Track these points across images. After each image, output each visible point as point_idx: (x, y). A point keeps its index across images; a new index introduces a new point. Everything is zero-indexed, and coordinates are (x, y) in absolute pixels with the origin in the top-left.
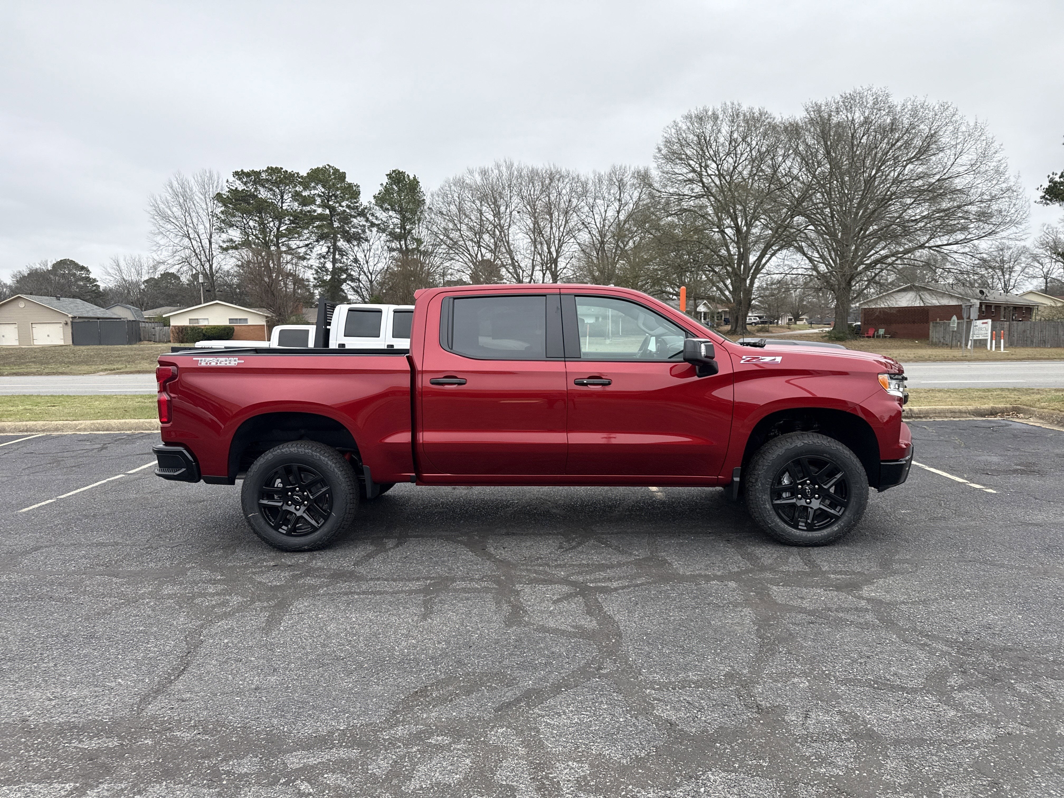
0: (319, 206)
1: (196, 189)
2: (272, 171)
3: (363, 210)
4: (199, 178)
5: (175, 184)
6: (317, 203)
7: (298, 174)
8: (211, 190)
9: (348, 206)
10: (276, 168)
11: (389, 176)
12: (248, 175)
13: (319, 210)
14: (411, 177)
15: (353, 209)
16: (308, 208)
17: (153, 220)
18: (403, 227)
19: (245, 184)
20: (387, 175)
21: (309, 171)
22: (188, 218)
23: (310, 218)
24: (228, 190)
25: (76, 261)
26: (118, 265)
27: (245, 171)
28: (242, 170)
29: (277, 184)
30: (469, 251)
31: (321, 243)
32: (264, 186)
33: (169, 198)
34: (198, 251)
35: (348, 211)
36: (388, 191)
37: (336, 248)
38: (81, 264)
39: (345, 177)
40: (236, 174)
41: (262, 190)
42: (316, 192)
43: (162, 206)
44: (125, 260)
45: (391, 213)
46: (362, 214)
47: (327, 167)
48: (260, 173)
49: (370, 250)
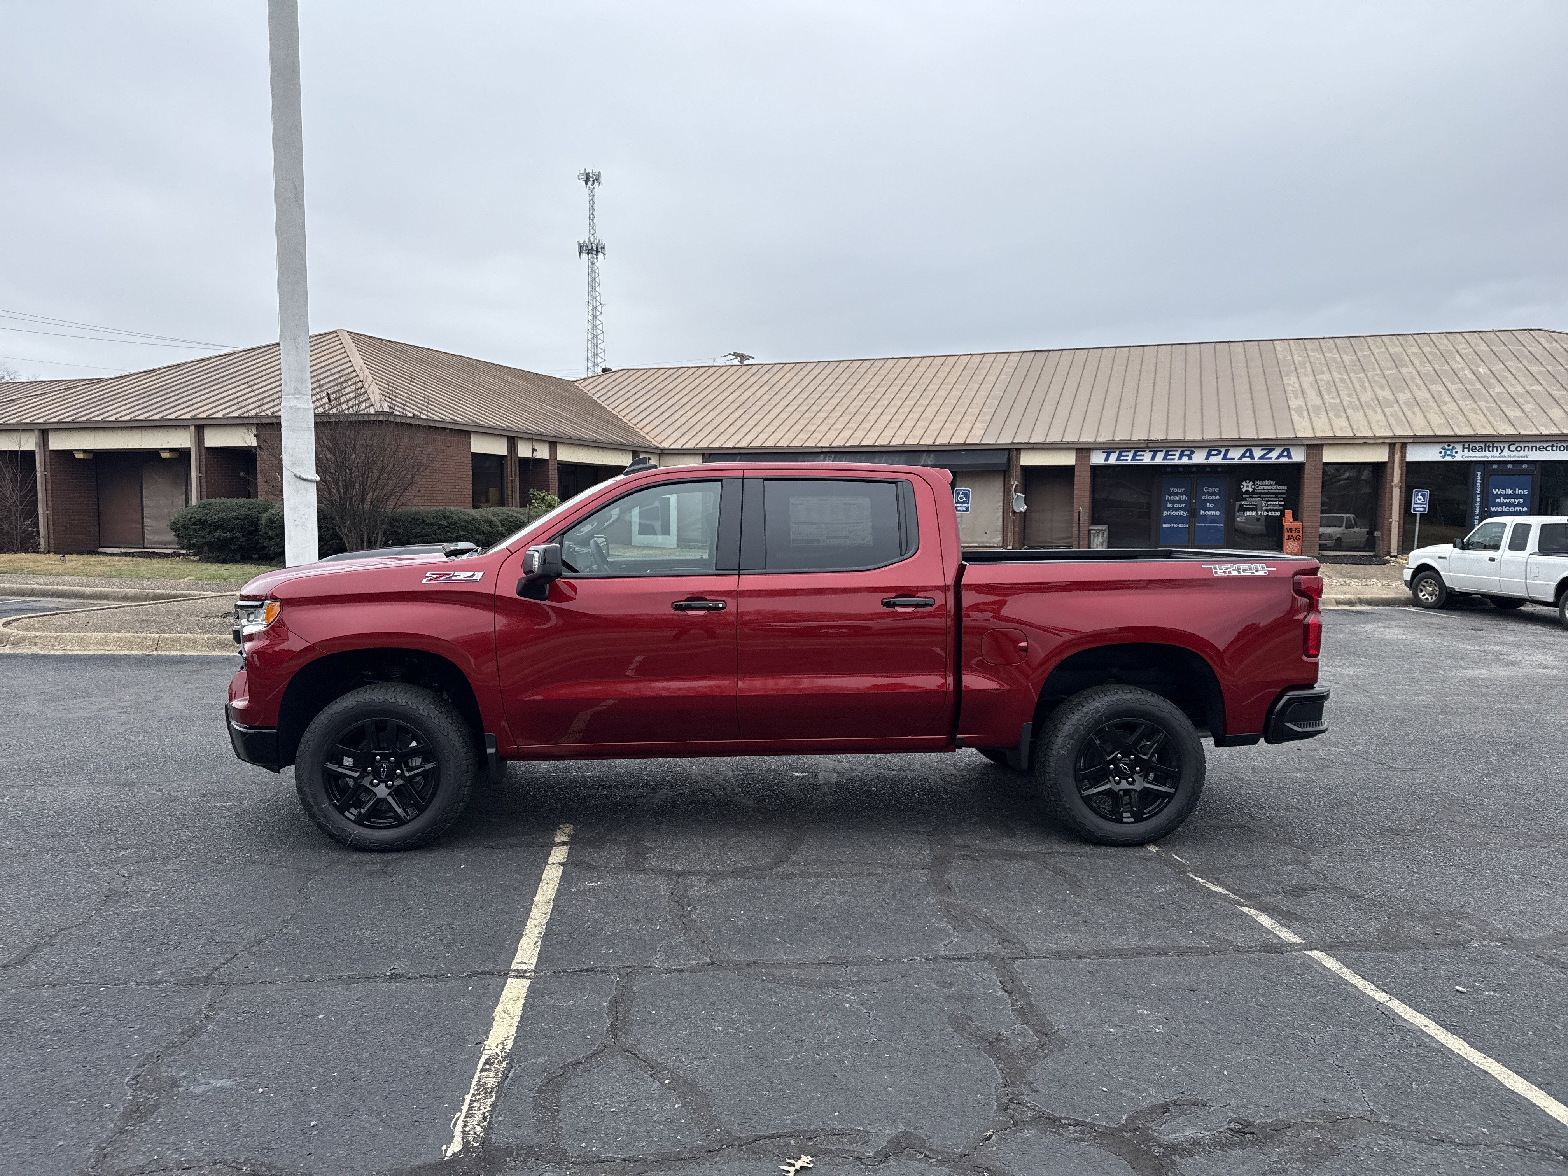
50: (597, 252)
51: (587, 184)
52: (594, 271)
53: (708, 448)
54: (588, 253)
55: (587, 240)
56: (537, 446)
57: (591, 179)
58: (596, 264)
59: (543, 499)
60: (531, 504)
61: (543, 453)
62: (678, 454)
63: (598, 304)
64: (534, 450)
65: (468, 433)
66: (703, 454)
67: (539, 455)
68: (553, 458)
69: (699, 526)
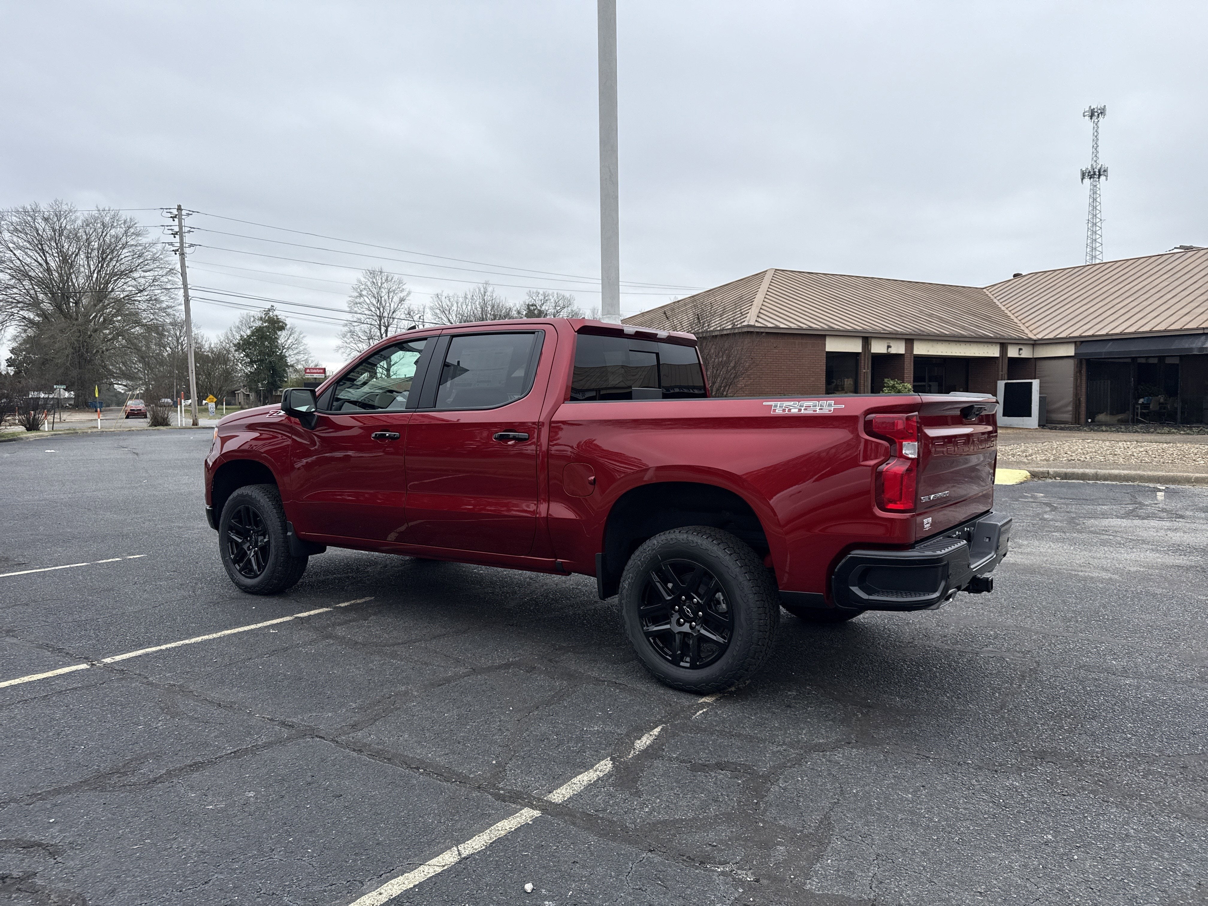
50: (1100, 175)
51: (1091, 119)
52: (1095, 193)
53: (1080, 337)
54: (1090, 178)
55: (1089, 167)
56: (892, 343)
57: (1096, 114)
58: (1098, 186)
59: (893, 387)
60: (883, 391)
61: (898, 348)
62: (1051, 343)
63: (1098, 220)
64: (889, 347)
65: (824, 336)
66: (1075, 342)
67: (893, 350)
68: (909, 352)
69: (1070, 408)
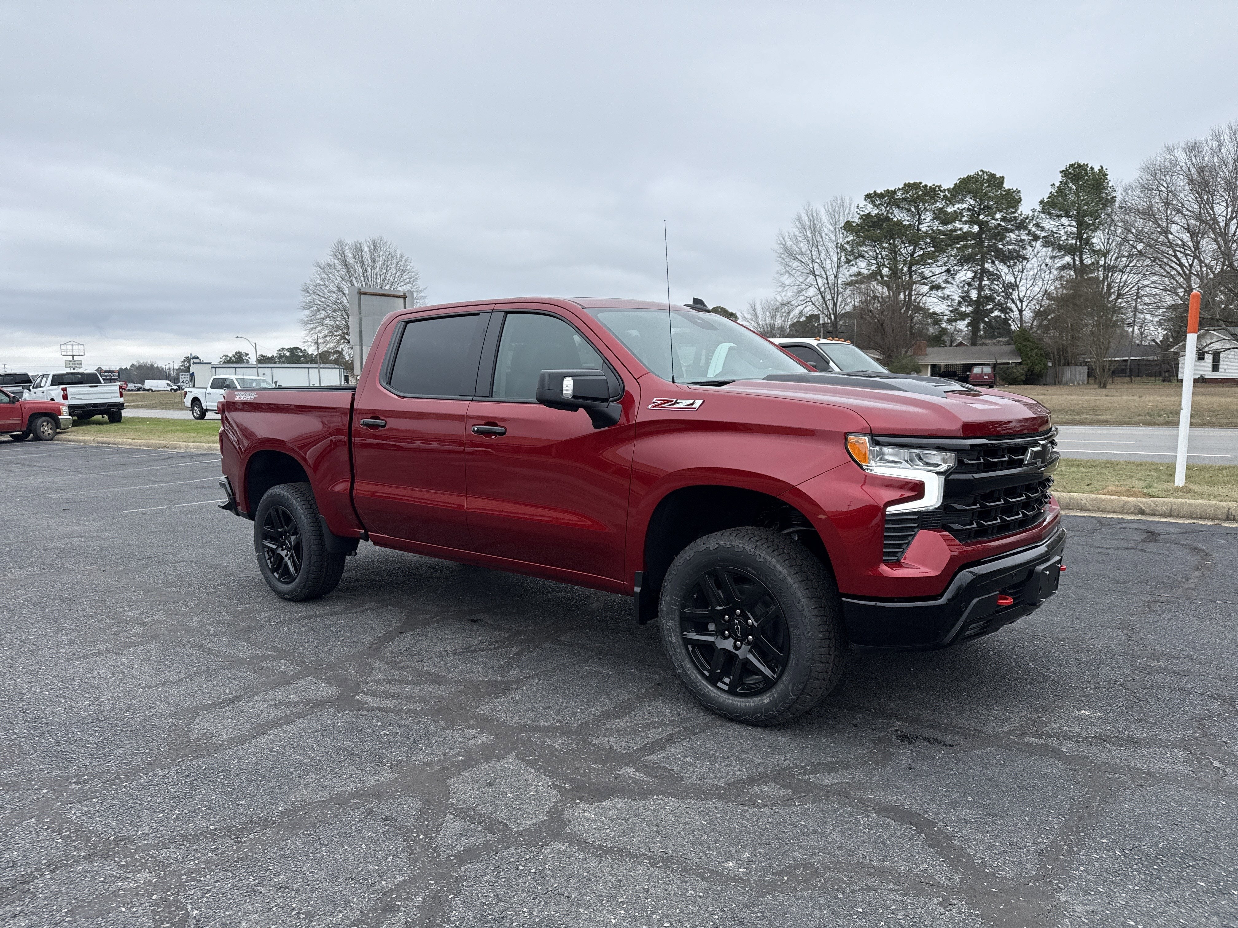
0: (965, 223)
1: (825, 219)
2: (908, 187)
3: (1023, 221)
4: (830, 207)
5: (805, 218)
6: (964, 219)
7: (940, 187)
8: (841, 218)
9: (1004, 219)
10: (914, 183)
11: (1065, 173)
12: (881, 196)
13: (966, 228)
14: (1096, 170)
15: (1009, 221)
16: (950, 227)
17: (780, 259)
18: (1079, 236)
19: (877, 206)
20: (1061, 172)
21: (956, 181)
22: (814, 253)
23: (953, 238)
24: (858, 216)
25: (727, 308)
26: (754, 310)
27: (879, 191)
28: (875, 192)
29: (914, 201)
30: (1178, 260)
31: (965, 268)
32: (898, 207)
33: (797, 233)
34: (822, 289)
35: (1003, 224)
36: (1061, 191)
37: (984, 271)
38: (730, 310)
39: (1002, 183)
40: (868, 196)
41: (896, 211)
42: (965, 206)
43: (789, 243)
44: (761, 304)
45: (1064, 220)
46: (1021, 225)
47: (980, 173)
48: (894, 192)
49: (1022, 272)
